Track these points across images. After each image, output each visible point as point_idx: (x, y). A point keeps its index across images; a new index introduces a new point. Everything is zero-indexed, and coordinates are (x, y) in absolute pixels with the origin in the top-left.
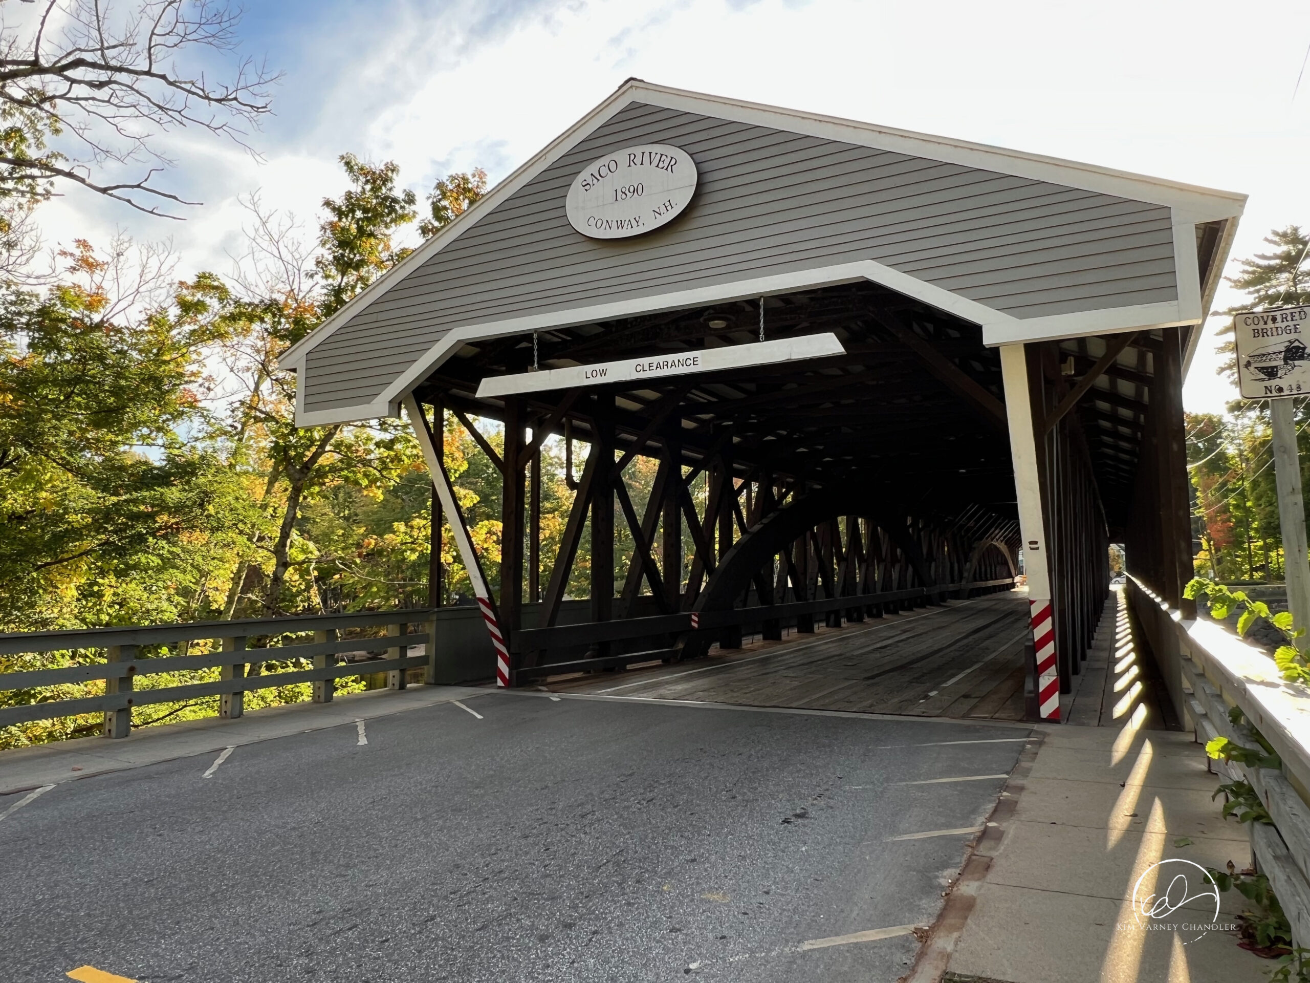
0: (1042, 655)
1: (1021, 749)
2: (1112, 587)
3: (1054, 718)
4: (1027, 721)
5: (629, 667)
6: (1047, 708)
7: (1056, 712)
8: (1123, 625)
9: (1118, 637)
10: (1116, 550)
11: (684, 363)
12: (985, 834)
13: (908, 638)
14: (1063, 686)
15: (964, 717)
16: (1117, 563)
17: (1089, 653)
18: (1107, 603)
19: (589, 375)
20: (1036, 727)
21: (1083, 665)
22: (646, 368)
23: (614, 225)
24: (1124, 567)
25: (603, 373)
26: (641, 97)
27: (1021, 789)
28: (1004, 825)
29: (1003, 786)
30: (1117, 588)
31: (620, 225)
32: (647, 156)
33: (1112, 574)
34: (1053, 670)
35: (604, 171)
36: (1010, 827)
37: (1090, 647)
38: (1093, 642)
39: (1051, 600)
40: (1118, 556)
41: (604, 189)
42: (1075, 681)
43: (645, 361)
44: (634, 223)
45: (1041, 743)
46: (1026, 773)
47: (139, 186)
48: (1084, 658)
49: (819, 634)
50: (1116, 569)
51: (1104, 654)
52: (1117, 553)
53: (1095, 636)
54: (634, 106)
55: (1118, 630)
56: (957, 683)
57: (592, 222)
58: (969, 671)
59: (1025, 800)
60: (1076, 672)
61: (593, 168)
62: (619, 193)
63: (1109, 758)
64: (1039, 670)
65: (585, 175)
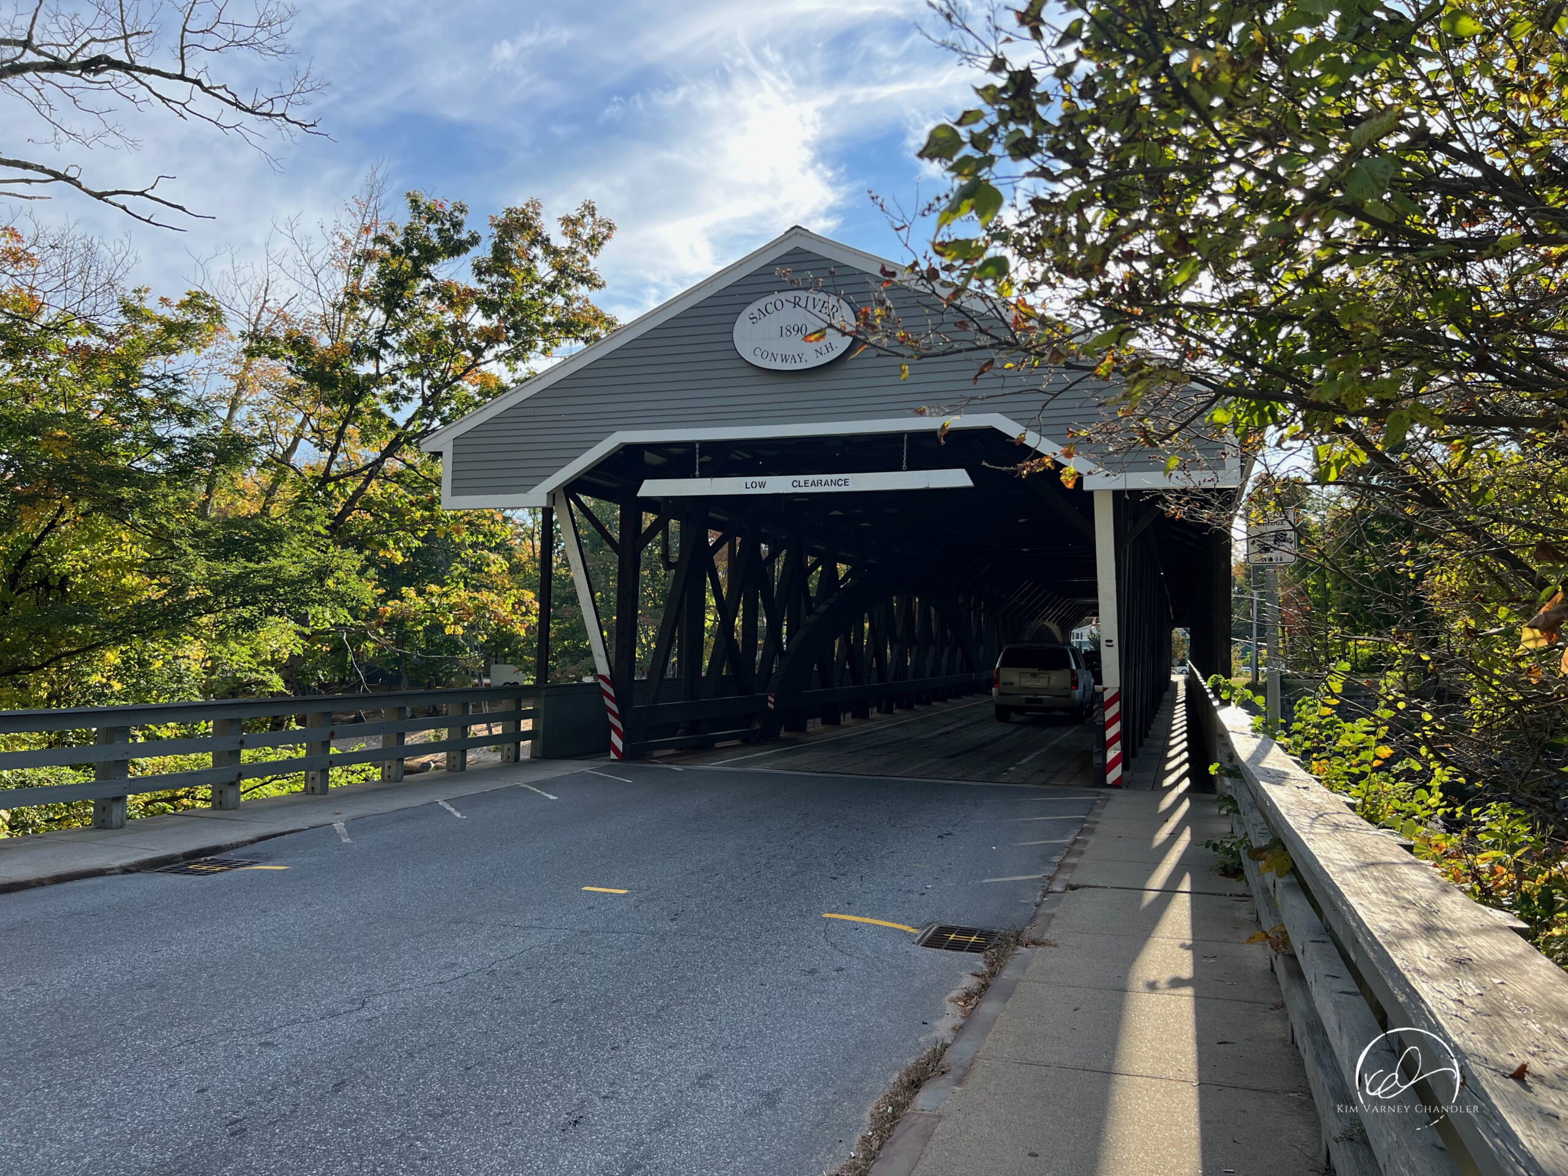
0: (1111, 733)
1: (1094, 803)
2: (1174, 678)
3: (1117, 784)
4: (1096, 787)
5: (717, 745)
6: (1113, 776)
7: (1120, 779)
8: (1180, 716)
9: (1174, 728)
10: (1179, 633)
11: (836, 483)
12: (1076, 841)
13: (967, 725)
14: (1124, 759)
15: (1044, 784)
16: (1182, 649)
17: (1146, 741)
18: (1167, 695)
19: (749, 485)
20: (1103, 790)
21: (1140, 750)
22: (802, 484)
23: (779, 359)
24: (1188, 654)
25: (762, 485)
26: (805, 245)
27: (1097, 822)
28: (1087, 838)
29: (1084, 821)
30: (1178, 678)
31: (785, 359)
32: (811, 301)
33: (1175, 661)
34: (1118, 744)
35: (770, 308)
36: (1092, 839)
37: (1147, 736)
38: (1150, 732)
39: (1120, 688)
40: (1183, 641)
41: (771, 324)
42: (1133, 762)
43: (802, 478)
44: (797, 359)
45: (1107, 800)
46: (1099, 815)
47: (142, 193)
48: (1141, 745)
49: (874, 720)
50: (1180, 655)
51: (1160, 743)
52: (1181, 637)
53: (1152, 726)
54: (797, 252)
55: (1174, 722)
56: (1029, 762)
57: (758, 352)
58: (1037, 753)
59: (1099, 827)
60: (1134, 755)
61: (760, 304)
62: (784, 331)
63: (1157, 808)
64: (1106, 745)
65: (752, 309)
